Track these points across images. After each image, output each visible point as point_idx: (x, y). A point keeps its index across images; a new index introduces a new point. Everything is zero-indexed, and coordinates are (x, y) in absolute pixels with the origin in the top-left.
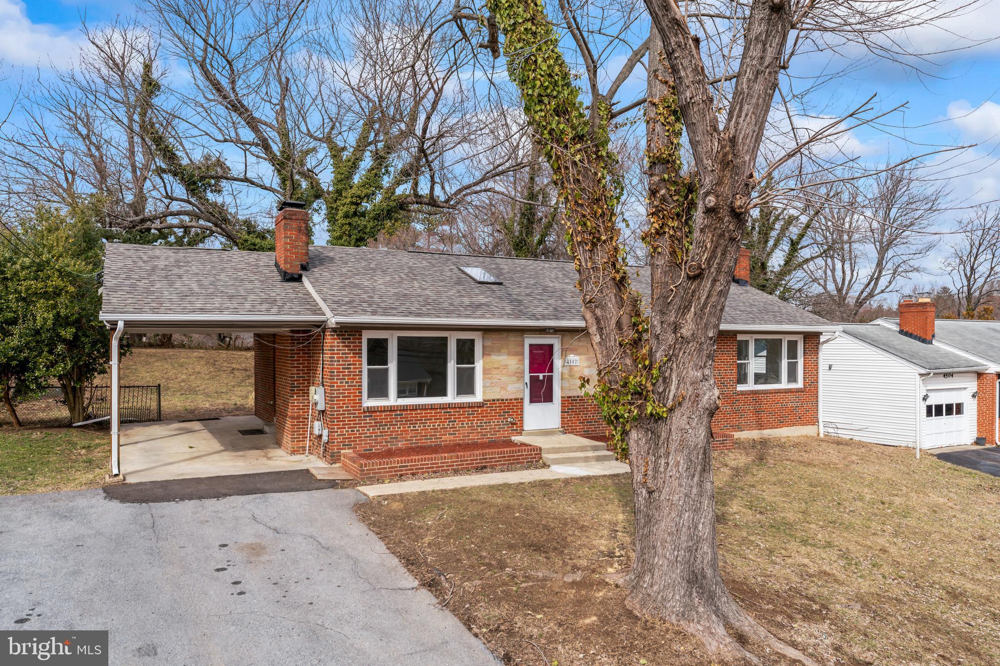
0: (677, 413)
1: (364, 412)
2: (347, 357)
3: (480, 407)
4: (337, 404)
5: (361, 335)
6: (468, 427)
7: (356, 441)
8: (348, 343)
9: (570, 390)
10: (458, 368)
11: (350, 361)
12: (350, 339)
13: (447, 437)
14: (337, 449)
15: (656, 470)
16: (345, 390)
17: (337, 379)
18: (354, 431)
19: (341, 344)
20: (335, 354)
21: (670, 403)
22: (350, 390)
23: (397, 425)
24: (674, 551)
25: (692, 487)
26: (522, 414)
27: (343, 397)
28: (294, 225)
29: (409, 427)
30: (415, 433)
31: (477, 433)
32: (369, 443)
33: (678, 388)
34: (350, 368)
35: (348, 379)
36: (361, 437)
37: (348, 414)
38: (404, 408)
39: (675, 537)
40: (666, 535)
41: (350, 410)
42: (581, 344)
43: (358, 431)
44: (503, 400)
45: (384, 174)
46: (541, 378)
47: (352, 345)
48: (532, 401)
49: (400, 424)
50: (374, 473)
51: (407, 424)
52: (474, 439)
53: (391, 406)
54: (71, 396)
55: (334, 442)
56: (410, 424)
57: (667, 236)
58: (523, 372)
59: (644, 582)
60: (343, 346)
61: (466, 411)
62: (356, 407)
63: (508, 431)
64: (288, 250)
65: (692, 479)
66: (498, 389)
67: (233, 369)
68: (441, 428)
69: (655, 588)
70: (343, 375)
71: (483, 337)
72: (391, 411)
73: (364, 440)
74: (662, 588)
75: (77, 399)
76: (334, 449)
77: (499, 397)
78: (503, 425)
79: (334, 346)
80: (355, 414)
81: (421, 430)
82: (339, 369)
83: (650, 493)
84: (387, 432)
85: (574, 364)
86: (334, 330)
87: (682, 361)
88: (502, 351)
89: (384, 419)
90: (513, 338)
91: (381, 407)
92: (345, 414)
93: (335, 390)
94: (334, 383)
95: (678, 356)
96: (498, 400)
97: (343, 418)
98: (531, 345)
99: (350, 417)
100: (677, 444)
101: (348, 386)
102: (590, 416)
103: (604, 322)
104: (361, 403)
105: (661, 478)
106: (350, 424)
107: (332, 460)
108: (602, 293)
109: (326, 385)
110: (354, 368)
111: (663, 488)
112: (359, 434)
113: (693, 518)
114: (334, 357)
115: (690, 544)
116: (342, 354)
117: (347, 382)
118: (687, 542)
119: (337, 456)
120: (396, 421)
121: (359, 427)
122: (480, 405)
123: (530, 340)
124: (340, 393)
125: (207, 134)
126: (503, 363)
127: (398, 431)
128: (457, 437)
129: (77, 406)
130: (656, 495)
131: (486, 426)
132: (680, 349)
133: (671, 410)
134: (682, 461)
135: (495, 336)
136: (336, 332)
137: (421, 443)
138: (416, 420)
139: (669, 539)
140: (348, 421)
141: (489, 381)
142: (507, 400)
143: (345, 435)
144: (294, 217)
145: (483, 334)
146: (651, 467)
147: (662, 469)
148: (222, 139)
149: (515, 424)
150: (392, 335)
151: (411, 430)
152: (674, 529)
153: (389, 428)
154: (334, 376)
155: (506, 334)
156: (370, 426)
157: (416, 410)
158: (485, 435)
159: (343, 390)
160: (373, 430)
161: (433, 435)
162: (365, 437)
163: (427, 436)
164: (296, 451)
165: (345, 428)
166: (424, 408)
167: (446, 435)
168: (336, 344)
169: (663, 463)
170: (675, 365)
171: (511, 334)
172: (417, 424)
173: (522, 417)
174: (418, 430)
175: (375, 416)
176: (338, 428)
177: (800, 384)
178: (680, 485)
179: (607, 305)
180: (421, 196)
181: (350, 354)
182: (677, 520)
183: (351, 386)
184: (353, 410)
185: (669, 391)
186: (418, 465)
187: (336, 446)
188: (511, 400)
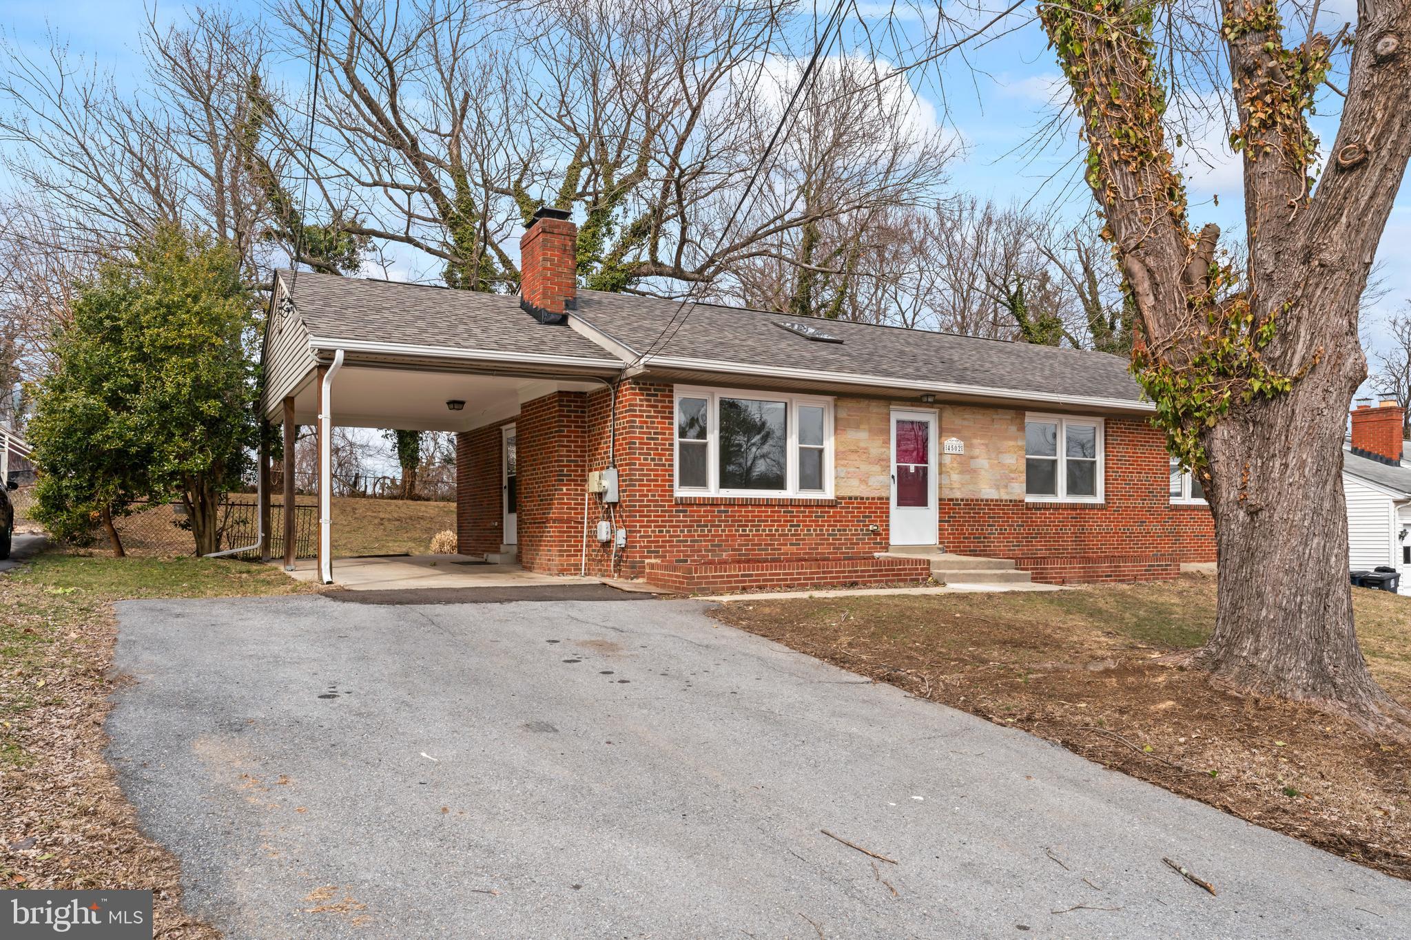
0: (1307, 385)
1: (677, 504)
2: (653, 423)
3: (832, 507)
4: (639, 491)
5: (672, 391)
6: (816, 535)
7: (665, 547)
8: (655, 401)
9: (950, 489)
10: (800, 448)
11: (657, 428)
12: (656, 395)
13: (788, 548)
14: (640, 557)
15: (1264, 476)
16: (651, 470)
17: (640, 454)
18: (662, 531)
19: (645, 403)
20: (636, 416)
21: (1295, 371)
22: (657, 470)
23: (720, 526)
24: (1295, 596)
25: (1322, 499)
26: (888, 521)
27: (647, 480)
28: (556, 242)
29: (737, 531)
30: (745, 540)
31: (828, 544)
32: (682, 551)
33: (1311, 345)
34: (657, 439)
35: (654, 454)
36: (672, 541)
37: (655, 506)
38: (731, 503)
39: (1296, 576)
40: (1281, 575)
41: (657, 501)
42: (966, 423)
43: (668, 532)
44: (862, 498)
45: (604, 235)
46: (912, 470)
47: (660, 405)
48: (900, 504)
49: (725, 526)
50: (707, 583)
51: (734, 526)
52: (824, 553)
53: (713, 499)
54: (199, 515)
55: (636, 547)
56: (739, 526)
57: (1279, 128)
58: (888, 460)
59: (1242, 649)
60: (647, 406)
61: (812, 512)
62: (665, 496)
63: (870, 544)
64: (548, 279)
65: (1323, 487)
66: (855, 482)
67: (382, 519)
68: (779, 535)
69: (1263, 655)
70: (647, 449)
71: (836, 406)
72: (712, 505)
73: (677, 546)
74: (1274, 655)
75: (207, 518)
76: (635, 557)
77: (857, 494)
78: (863, 535)
79: (636, 405)
80: (664, 506)
81: (753, 535)
82: (643, 438)
83: (1253, 513)
84: (707, 536)
85: (957, 452)
86: (636, 380)
87: (1320, 302)
88: (862, 427)
89: (704, 516)
90: (875, 408)
91: (699, 498)
92: (650, 506)
93: (637, 470)
94: (635, 459)
95: (1313, 295)
96: (856, 498)
97: (648, 511)
98: (898, 422)
99: (658, 511)
100: (1303, 433)
101: (655, 465)
102: (977, 529)
103: (1161, 276)
104: (672, 491)
105: (1273, 488)
106: (658, 521)
107: (633, 573)
108: (1156, 233)
109: (621, 465)
110: (662, 439)
111: (1278, 503)
112: (670, 536)
113: (1325, 546)
114: (635, 422)
115: (1320, 585)
116: (647, 417)
117: (653, 460)
118: (1316, 582)
119: (640, 567)
120: (719, 521)
121: (670, 526)
122: (832, 504)
123: (899, 414)
124: (644, 475)
125: (349, 174)
126: (863, 445)
127: (721, 536)
128: (801, 549)
129: (207, 530)
130: (1264, 515)
131: (841, 535)
132: (1317, 285)
133: (1296, 381)
134: (1309, 460)
135: (851, 404)
136: (638, 384)
137: (753, 555)
138: (746, 521)
139: (1286, 580)
140: (655, 516)
141: (844, 470)
142: (867, 499)
143: (650, 536)
144: (556, 231)
145: (835, 400)
146: (1253, 475)
147: (1276, 475)
148: (371, 181)
149: (880, 534)
150: (713, 394)
151: (740, 535)
152: (1295, 565)
153: (710, 531)
154: (635, 449)
155: (866, 402)
156: (684, 526)
157: (746, 505)
158: (838, 549)
159: (647, 470)
160: (688, 531)
161: (770, 545)
162: (677, 541)
163: (761, 545)
164: (565, 570)
165: (650, 527)
166: (757, 503)
167: (786, 545)
168: (638, 402)
169: (1277, 464)
170: (1305, 313)
171: (873, 404)
172: (747, 526)
173: (888, 526)
174: (748, 535)
175: (691, 511)
176: (641, 527)
178: (1306, 497)
179: (1166, 251)
180: (661, 265)
181: (657, 417)
182: (1300, 549)
183: (659, 465)
184: (662, 501)
185: (1293, 354)
186: (765, 575)
187: (638, 552)
188: (873, 499)
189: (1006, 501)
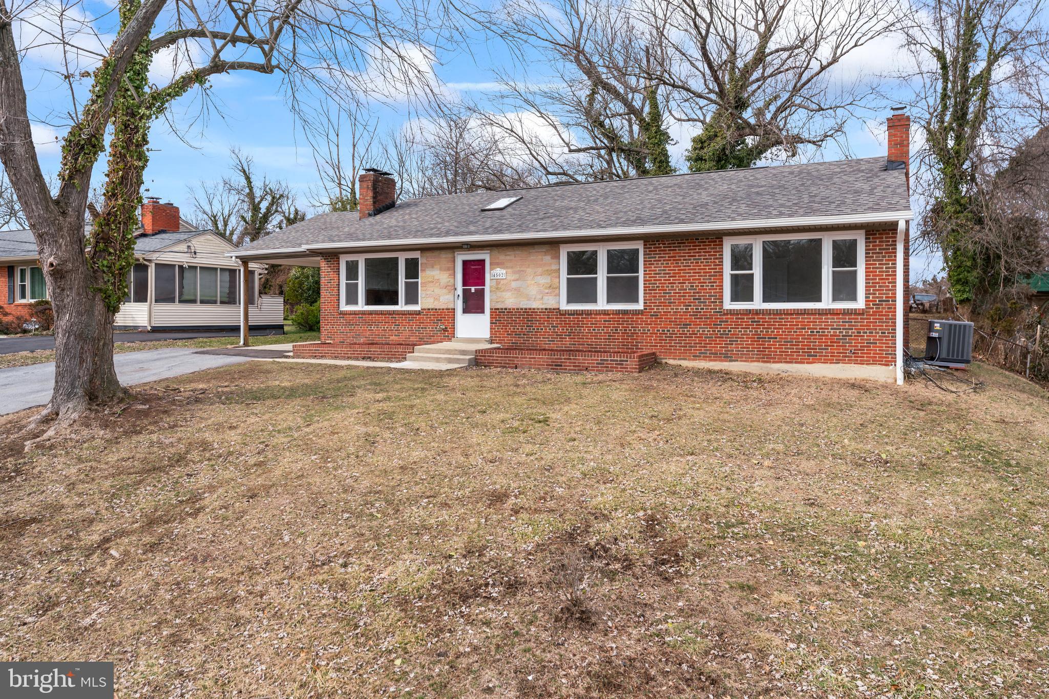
1: (340, 314)
2: (330, 275)
3: (418, 314)
4: (324, 308)
5: (338, 258)
6: (409, 331)
7: (335, 335)
9: (497, 302)
10: (406, 282)
12: (331, 261)
13: (394, 338)
18: (333, 327)
22: (331, 298)
26: (454, 323)
27: (327, 302)
30: (371, 332)
31: (415, 336)
32: (342, 337)
34: (331, 282)
35: (330, 290)
36: (338, 332)
37: (330, 315)
41: (331, 312)
42: (508, 258)
43: (336, 328)
44: (436, 309)
46: (473, 291)
47: (332, 265)
48: (464, 312)
49: (362, 325)
58: (456, 286)
60: (327, 267)
61: (407, 318)
62: (335, 310)
63: (441, 336)
66: (432, 300)
68: (389, 330)
70: (327, 288)
71: (421, 256)
73: (339, 335)
77: (433, 307)
78: (437, 331)
80: (334, 315)
81: (375, 330)
82: (325, 282)
84: (353, 330)
85: (501, 277)
88: (435, 267)
90: (445, 256)
92: (328, 315)
96: (432, 309)
97: (327, 318)
98: (463, 261)
99: (332, 317)
101: (330, 295)
102: (518, 329)
104: (339, 308)
106: (331, 322)
110: (333, 282)
116: (327, 272)
117: (330, 292)
121: (336, 325)
123: (461, 257)
126: (436, 277)
127: (360, 330)
128: (401, 338)
131: (423, 331)
135: (429, 254)
137: (375, 340)
140: (330, 320)
141: (425, 293)
142: (439, 309)
143: (328, 330)
145: (421, 253)
149: (447, 331)
150: (361, 257)
151: (369, 330)
153: (354, 327)
155: (438, 252)
156: (343, 325)
158: (422, 339)
159: (327, 298)
160: (345, 328)
161: (384, 335)
162: (340, 332)
163: (379, 335)
165: (328, 325)
167: (392, 336)
171: (443, 252)
173: (454, 325)
174: (373, 330)
177: (860, 303)
181: (331, 272)
183: (332, 295)
184: (333, 312)
188: (443, 309)
189: (542, 309)
